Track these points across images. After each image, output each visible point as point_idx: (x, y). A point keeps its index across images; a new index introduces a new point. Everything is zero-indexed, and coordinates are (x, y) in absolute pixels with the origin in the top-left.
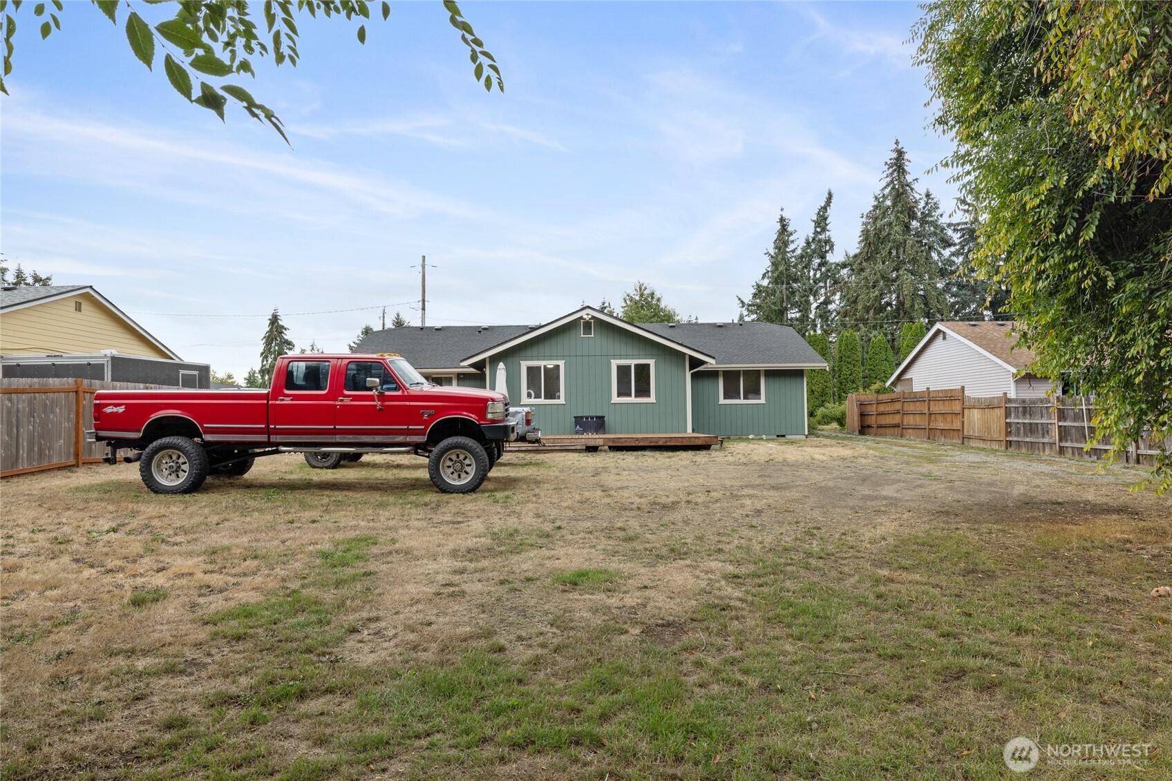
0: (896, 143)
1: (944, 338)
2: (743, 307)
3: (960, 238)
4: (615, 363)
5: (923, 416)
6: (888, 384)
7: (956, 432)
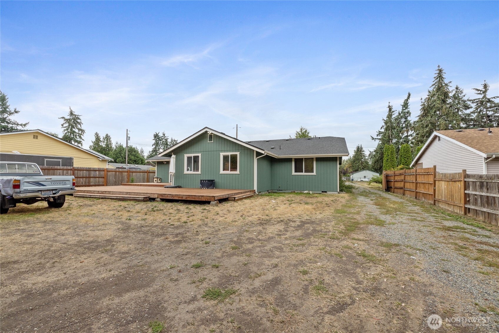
0: (438, 67)
1: (439, 140)
2: (373, 139)
3: (476, 105)
4: (222, 154)
5: (414, 183)
6: (411, 166)
7: (431, 195)
